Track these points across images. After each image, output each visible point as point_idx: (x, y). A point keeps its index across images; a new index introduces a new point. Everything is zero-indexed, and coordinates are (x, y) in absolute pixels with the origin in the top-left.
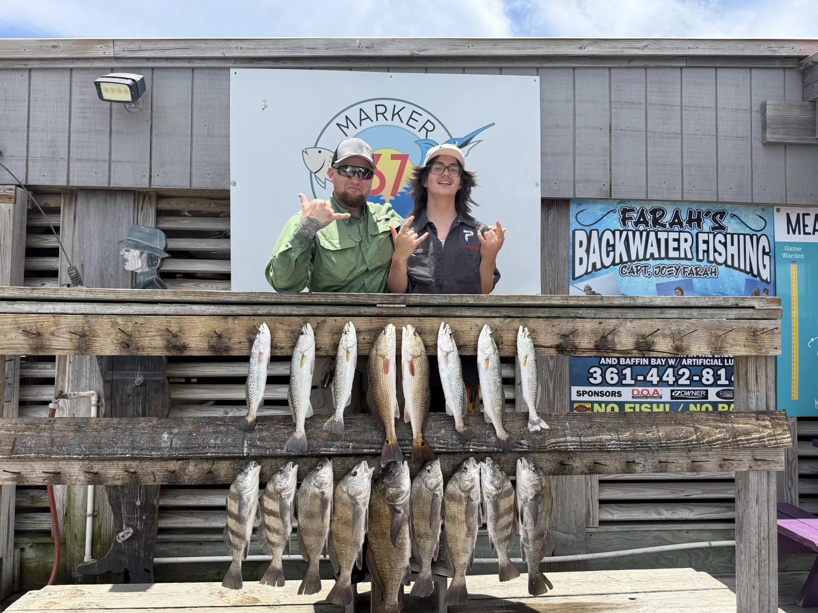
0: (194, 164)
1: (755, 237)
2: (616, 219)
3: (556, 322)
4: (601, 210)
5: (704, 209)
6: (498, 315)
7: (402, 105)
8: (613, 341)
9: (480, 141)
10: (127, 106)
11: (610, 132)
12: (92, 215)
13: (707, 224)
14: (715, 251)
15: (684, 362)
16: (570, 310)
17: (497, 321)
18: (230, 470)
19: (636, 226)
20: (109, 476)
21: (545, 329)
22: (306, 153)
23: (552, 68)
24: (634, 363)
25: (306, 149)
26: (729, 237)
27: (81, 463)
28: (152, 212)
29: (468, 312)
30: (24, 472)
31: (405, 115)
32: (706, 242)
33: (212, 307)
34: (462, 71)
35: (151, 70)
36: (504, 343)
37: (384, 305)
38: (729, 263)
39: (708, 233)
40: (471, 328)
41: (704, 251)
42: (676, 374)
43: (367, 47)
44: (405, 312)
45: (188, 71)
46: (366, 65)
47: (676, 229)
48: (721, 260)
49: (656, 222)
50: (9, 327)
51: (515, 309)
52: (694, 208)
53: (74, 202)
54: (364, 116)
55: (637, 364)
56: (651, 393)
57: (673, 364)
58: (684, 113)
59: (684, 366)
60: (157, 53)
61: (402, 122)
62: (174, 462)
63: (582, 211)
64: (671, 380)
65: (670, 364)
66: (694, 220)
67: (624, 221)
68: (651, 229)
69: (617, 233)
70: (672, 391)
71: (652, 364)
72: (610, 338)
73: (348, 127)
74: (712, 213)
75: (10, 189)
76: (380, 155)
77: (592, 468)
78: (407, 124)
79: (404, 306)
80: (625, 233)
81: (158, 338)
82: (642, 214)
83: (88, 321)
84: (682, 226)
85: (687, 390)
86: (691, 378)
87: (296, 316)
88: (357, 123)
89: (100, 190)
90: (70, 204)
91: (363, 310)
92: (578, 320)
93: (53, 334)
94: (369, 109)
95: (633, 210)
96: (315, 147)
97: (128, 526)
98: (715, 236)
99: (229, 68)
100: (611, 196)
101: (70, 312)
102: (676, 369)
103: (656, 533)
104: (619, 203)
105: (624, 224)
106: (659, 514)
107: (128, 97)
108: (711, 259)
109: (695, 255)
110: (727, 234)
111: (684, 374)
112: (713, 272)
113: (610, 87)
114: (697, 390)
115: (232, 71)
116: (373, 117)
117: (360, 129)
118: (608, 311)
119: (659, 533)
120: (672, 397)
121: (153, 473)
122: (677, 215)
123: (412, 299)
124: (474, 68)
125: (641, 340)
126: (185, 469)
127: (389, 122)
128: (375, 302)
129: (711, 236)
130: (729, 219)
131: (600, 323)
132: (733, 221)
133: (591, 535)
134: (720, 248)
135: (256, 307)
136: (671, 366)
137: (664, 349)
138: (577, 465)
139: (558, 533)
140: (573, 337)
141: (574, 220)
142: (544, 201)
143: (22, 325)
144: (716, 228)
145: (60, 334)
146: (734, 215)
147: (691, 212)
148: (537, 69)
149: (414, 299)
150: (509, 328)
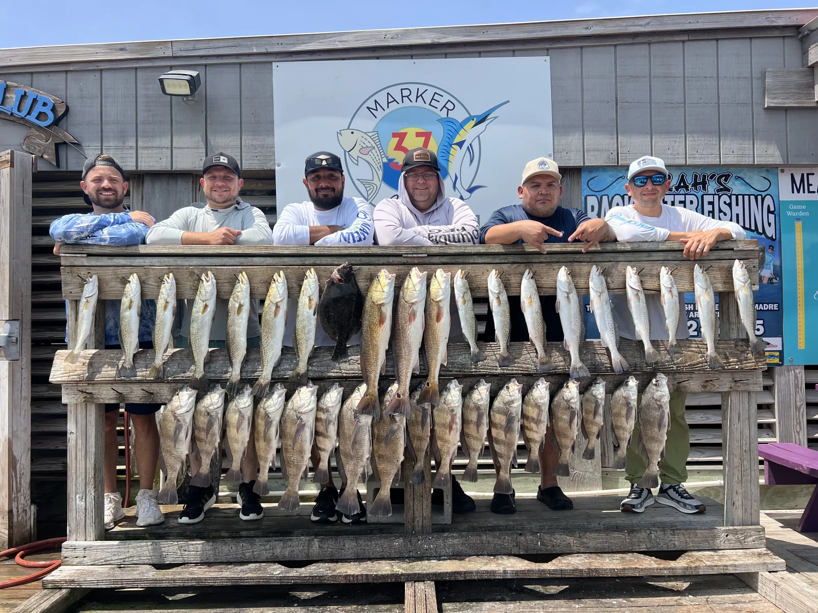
0: (243, 148)
1: (759, 198)
4: (611, 176)
5: (709, 173)
6: (506, 261)
7: (425, 87)
9: (496, 117)
10: (185, 99)
11: (617, 104)
12: (157, 196)
13: (712, 186)
14: (720, 211)
17: (505, 267)
21: (546, 272)
22: (341, 134)
23: (561, 48)
25: (340, 131)
26: (734, 198)
29: (480, 260)
30: (125, 392)
31: (428, 97)
32: (711, 203)
34: (478, 55)
35: (204, 67)
36: (511, 285)
37: (409, 255)
39: (713, 195)
40: (482, 273)
41: (709, 212)
43: (392, 38)
44: (427, 260)
45: (236, 66)
46: (391, 53)
47: (682, 192)
51: (521, 256)
52: (699, 172)
53: (141, 185)
54: (391, 99)
58: (686, 83)
60: (209, 51)
61: (425, 103)
63: (593, 178)
66: (699, 183)
69: (626, 198)
73: (377, 110)
74: (717, 176)
76: (405, 134)
78: (430, 105)
79: (426, 254)
81: (227, 284)
84: (687, 190)
86: (698, 329)
88: (385, 105)
89: (163, 174)
90: (138, 187)
91: (391, 260)
92: (576, 264)
94: (396, 93)
96: (348, 128)
98: (720, 197)
99: (271, 62)
100: (618, 163)
101: (157, 264)
107: (187, 91)
110: (731, 195)
113: (615, 63)
115: (274, 64)
116: (399, 99)
117: (387, 111)
122: (682, 180)
123: (432, 250)
124: (489, 52)
127: (414, 104)
128: (401, 252)
129: (716, 197)
130: (733, 181)
132: (737, 182)
133: (606, 473)
134: (725, 208)
135: (303, 259)
141: (586, 186)
143: (120, 276)
144: (721, 190)
145: (150, 283)
146: (738, 177)
147: (696, 176)
148: (548, 49)
149: (434, 250)
150: (516, 272)
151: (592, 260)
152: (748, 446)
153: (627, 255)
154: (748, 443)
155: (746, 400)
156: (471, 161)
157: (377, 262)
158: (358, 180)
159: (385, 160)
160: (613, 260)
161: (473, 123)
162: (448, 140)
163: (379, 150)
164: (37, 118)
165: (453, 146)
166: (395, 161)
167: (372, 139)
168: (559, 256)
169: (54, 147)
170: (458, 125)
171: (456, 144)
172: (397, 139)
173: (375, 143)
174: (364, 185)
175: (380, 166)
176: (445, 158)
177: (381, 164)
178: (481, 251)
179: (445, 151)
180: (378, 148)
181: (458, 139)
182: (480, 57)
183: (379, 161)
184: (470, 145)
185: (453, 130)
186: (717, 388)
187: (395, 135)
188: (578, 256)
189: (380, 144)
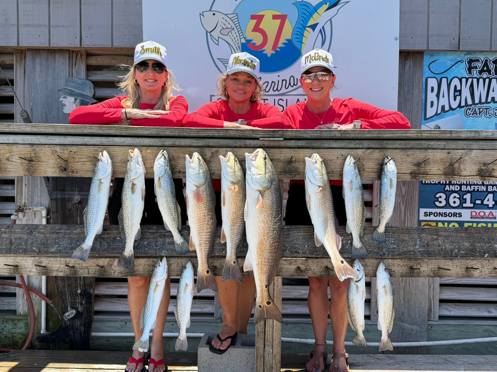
0: (114, 27)
2: (463, 68)
3: (410, 152)
4: (451, 60)
6: (361, 147)
8: (459, 168)
9: (347, 2)
12: (38, 70)
16: (423, 142)
17: (360, 152)
18: (147, 266)
19: (480, 74)
20: (54, 269)
21: (401, 158)
22: (203, 16)
24: (474, 190)
25: (203, 12)
27: (33, 258)
28: (83, 67)
29: (334, 144)
33: (129, 139)
36: (365, 169)
37: (265, 139)
40: (337, 158)
44: (283, 144)
51: (376, 141)
53: (23, 59)
55: (476, 190)
56: (487, 214)
62: (103, 259)
63: (434, 61)
67: (470, 69)
68: (493, 77)
69: (464, 80)
71: (489, 190)
72: (456, 165)
76: (263, 16)
77: (437, 272)
79: (282, 139)
80: (470, 80)
81: (88, 163)
82: (486, 64)
83: (34, 150)
87: (195, 147)
89: (43, 49)
90: (21, 61)
91: (248, 142)
92: (429, 150)
93: (8, 159)
95: (478, 60)
96: (210, 10)
97: (72, 308)
100: (459, 48)
101: (20, 142)
103: (486, 327)
104: (466, 55)
105: (470, 73)
106: (489, 312)
118: (456, 142)
119: (489, 327)
121: (87, 268)
123: (289, 134)
125: (483, 168)
126: (111, 265)
128: (258, 136)
131: (449, 153)
133: (432, 327)
138: (424, 269)
139: (405, 324)
140: (425, 164)
141: (427, 69)
142: (401, 52)
145: (14, 160)
149: (290, 134)
150: (370, 158)
153: (481, 143)
156: (323, 43)
157: (234, 145)
158: (219, 59)
159: (243, 41)
160: (466, 147)
161: (325, 7)
162: (302, 23)
163: (238, 32)
165: (306, 28)
166: (252, 42)
167: (232, 21)
168: (413, 142)
170: (312, 8)
171: (309, 27)
172: (255, 21)
173: (235, 25)
174: (224, 64)
175: (239, 46)
176: (299, 40)
177: (240, 44)
178: (337, 135)
179: (299, 33)
180: (237, 29)
181: (311, 22)
183: (237, 42)
184: (323, 27)
185: (307, 14)
187: (253, 17)
188: (432, 143)
189: (239, 25)
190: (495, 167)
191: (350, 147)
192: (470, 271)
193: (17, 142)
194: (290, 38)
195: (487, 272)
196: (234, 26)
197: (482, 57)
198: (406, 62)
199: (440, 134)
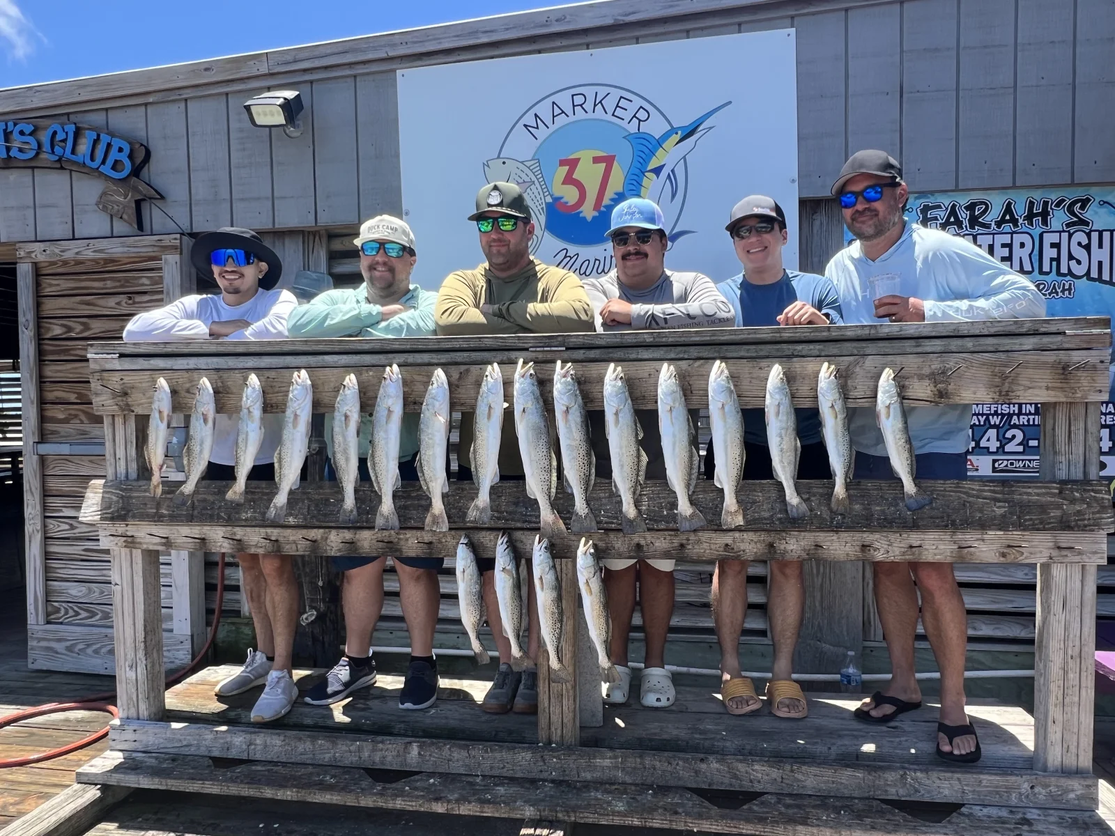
0: (362, 193)
5: (1054, 196)
6: (686, 356)
7: (605, 90)
9: (711, 128)
10: (287, 131)
11: (901, 96)
14: (1071, 257)
15: (1015, 420)
16: (784, 346)
17: (684, 364)
18: (374, 542)
20: (252, 543)
21: (750, 373)
22: (488, 166)
23: (814, 14)
25: (487, 161)
26: (1095, 236)
27: (224, 529)
28: (323, 255)
29: (645, 354)
31: (610, 104)
32: (1056, 246)
33: (345, 357)
34: (685, 34)
35: (309, 85)
37: (538, 349)
38: (1094, 274)
39: (1060, 232)
40: (648, 374)
41: (1052, 260)
42: (1001, 438)
43: (557, 21)
44: (566, 355)
45: (348, 80)
46: (558, 43)
47: (1007, 229)
48: (1079, 270)
49: (974, 221)
50: (147, 384)
51: (709, 347)
52: (1037, 195)
54: (557, 111)
57: (997, 423)
58: (1019, 54)
59: (1015, 427)
60: (314, 62)
61: (606, 113)
62: (315, 530)
64: (994, 445)
65: (992, 423)
66: (1037, 215)
70: (994, 461)
73: (537, 128)
74: (1068, 202)
75: (176, 239)
76: (577, 160)
77: (813, 552)
78: (613, 115)
79: (564, 349)
82: (953, 212)
83: (222, 377)
84: (1016, 225)
85: (1019, 460)
86: (1025, 442)
87: (441, 363)
88: (549, 121)
91: (514, 355)
92: (795, 359)
93: (188, 391)
94: (564, 100)
95: (939, 207)
96: (499, 157)
97: (312, 608)
98: (1070, 236)
99: (394, 71)
102: (1001, 431)
104: (916, 198)
106: (975, 629)
108: (1064, 270)
109: (1036, 265)
110: (1091, 231)
111: (1014, 437)
112: (1067, 290)
113: (901, 30)
114: (1034, 460)
115: (399, 73)
116: (569, 110)
117: (553, 128)
118: (838, 345)
120: (994, 470)
121: (294, 542)
122: (1008, 210)
123: (572, 340)
124: (702, 29)
126: (327, 538)
127: (590, 115)
128: (526, 346)
129: (1065, 235)
130: (1096, 209)
132: (1103, 211)
133: (872, 651)
134: (1080, 253)
136: (995, 426)
137: (921, 395)
138: (792, 547)
139: (824, 645)
142: (802, 202)
144: (1074, 224)
146: (1105, 202)
147: (1032, 203)
148: (792, 17)
149: (575, 340)
150: (700, 373)
151: (823, 354)
152: (1077, 649)
153: (881, 344)
154: (1077, 643)
155: (1078, 577)
156: (674, 195)
159: (549, 200)
160: (856, 352)
161: (676, 138)
162: (639, 166)
163: (541, 186)
164: (114, 168)
165: (646, 174)
166: (562, 201)
167: (531, 170)
168: (769, 347)
169: (134, 206)
170: (654, 142)
171: (651, 171)
172: (565, 169)
173: (536, 176)
175: (542, 209)
176: (635, 193)
177: (544, 205)
179: (635, 183)
180: (539, 183)
181: (653, 164)
182: (688, 38)
183: (540, 202)
184: (673, 171)
185: (646, 151)
186: (1026, 558)
187: (563, 163)
188: (799, 347)
189: (542, 176)
190: (907, 383)
191: (669, 357)
192: (869, 550)
193: (200, 367)
194: (620, 190)
195: (897, 553)
196: (534, 179)
197: (946, 201)
198: (814, 217)
199: (811, 332)
